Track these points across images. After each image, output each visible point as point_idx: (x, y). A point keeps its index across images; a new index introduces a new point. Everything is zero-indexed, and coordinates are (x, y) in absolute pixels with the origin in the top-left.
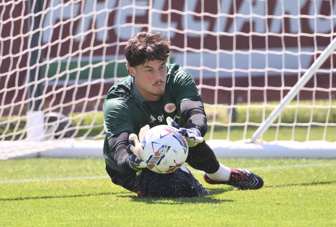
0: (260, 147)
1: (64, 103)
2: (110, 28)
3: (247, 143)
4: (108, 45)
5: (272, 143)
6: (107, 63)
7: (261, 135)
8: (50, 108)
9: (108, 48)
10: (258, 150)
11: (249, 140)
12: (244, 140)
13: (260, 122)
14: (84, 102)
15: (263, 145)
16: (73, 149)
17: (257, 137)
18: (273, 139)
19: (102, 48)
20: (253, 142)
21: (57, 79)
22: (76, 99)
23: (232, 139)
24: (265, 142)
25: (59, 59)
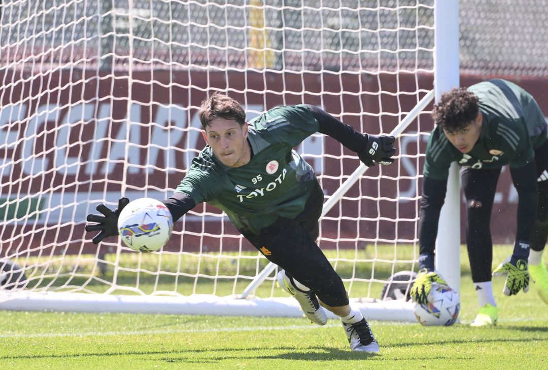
0: (253, 304)
1: (31, 248)
2: (83, 164)
3: (237, 299)
4: (81, 183)
5: (266, 299)
6: (78, 204)
7: (254, 291)
8: (17, 254)
9: (80, 186)
10: (251, 307)
11: (240, 296)
12: (234, 295)
13: (254, 275)
14: (52, 247)
15: (257, 301)
16: (28, 300)
17: (249, 292)
18: (269, 296)
19: (75, 186)
20: (243, 298)
21: (26, 220)
22: (44, 244)
23: (218, 294)
24: (258, 298)
25: (29, 196)
